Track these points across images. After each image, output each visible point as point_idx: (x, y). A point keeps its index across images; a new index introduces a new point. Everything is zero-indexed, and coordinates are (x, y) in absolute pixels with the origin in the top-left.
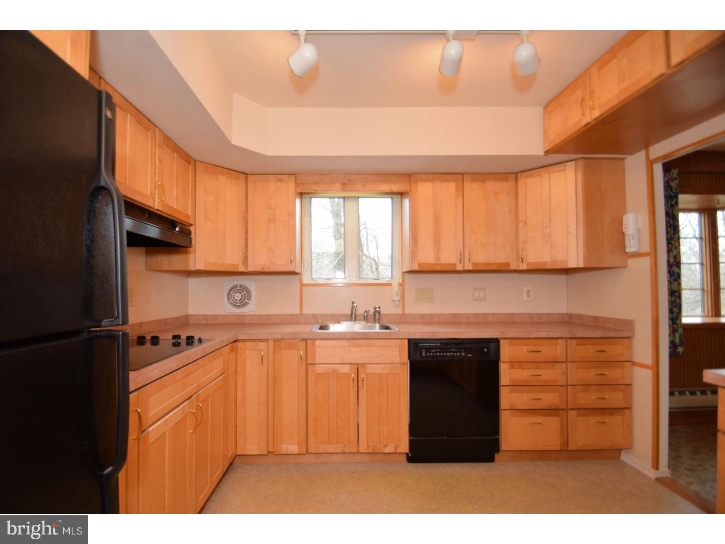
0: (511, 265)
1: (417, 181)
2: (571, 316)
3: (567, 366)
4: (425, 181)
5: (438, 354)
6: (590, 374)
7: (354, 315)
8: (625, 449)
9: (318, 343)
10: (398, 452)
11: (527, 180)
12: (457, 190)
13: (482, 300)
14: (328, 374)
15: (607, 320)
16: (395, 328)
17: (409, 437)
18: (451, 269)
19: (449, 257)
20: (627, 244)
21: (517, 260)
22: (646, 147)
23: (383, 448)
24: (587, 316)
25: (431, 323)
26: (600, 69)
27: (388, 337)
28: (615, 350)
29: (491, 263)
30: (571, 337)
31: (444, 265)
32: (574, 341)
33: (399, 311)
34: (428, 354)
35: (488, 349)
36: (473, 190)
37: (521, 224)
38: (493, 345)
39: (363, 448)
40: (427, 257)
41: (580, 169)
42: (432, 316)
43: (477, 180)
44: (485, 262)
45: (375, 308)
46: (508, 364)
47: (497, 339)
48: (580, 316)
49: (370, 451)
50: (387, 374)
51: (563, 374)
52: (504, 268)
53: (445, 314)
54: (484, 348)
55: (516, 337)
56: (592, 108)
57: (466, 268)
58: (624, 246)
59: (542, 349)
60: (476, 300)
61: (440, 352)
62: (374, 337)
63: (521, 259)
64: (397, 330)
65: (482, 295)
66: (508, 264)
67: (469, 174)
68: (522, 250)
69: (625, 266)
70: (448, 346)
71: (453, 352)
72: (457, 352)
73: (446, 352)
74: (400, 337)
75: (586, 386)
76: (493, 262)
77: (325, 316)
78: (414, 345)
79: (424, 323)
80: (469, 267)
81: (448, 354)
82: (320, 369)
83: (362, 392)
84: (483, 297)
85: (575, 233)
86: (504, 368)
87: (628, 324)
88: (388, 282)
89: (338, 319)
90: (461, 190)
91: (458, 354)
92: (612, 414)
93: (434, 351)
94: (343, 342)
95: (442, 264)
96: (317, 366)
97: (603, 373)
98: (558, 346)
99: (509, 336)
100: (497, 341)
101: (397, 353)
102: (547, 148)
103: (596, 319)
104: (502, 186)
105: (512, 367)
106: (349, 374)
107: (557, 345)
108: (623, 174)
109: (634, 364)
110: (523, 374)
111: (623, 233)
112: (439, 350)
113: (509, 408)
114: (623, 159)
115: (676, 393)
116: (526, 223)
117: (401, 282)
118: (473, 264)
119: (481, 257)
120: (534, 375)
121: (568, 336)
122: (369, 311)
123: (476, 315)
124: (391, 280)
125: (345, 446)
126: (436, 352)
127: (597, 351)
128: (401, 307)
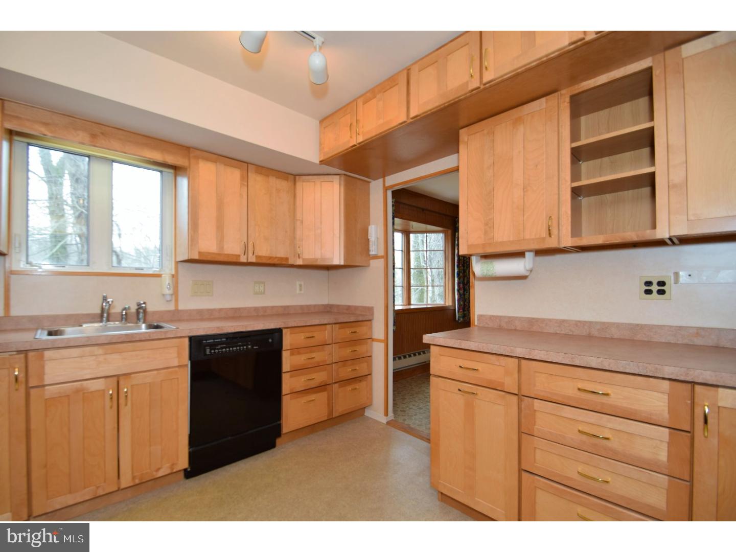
0: (290, 260)
1: (197, 158)
2: (331, 306)
3: (332, 347)
4: (207, 159)
5: (224, 350)
6: (347, 352)
7: (105, 315)
8: (367, 407)
9: (47, 354)
10: (174, 471)
11: (304, 183)
12: (242, 178)
13: (262, 293)
14: (68, 396)
15: (356, 308)
16: (169, 327)
17: (189, 449)
18: (234, 260)
19: (233, 248)
20: (371, 249)
21: (294, 256)
22: (384, 177)
23: (154, 473)
24: (343, 305)
25: (211, 319)
26: (365, 103)
27: (163, 337)
28: (362, 330)
29: (273, 257)
30: (336, 322)
31: (228, 255)
32: (337, 325)
33: (171, 307)
34: (213, 351)
35: (272, 339)
36: (257, 181)
37: (298, 223)
38: (276, 334)
39: (126, 481)
40: (208, 245)
41: (343, 183)
42: (211, 311)
43: (260, 173)
44: (267, 255)
45: (139, 304)
46: (289, 351)
47: (280, 328)
48: (338, 306)
49: (137, 481)
50: (161, 381)
51: (330, 354)
52: (284, 263)
53: (226, 309)
54: (269, 339)
55: (296, 325)
56: (358, 134)
57: (250, 260)
58: (368, 250)
59: (315, 334)
60: (256, 293)
61: (226, 348)
62: (143, 339)
63: (297, 255)
64: (175, 328)
65: (262, 288)
66: (287, 259)
67: (253, 164)
68: (299, 247)
69: (369, 266)
70: (235, 340)
71: (240, 346)
72: (243, 346)
73: (233, 347)
74: (179, 335)
75: (344, 362)
76: (274, 256)
77: (54, 318)
78: (197, 343)
79: (202, 320)
80: (252, 259)
81: (235, 348)
82: (50, 391)
83: (126, 411)
84: (263, 291)
85: (338, 235)
86: (285, 355)
87: (370, 310)
88: (158, 273)
89: (78, 320)
90: (245, 179)
91: (245, 347)
92: (360, 381)
93: (219, 347)
94: (95, 348)
95: (226, 254)
96: (47, 388)
97: (355, 349)
98: (326, 332)
99: (290, 325)
100: (279, 331)
101: (175, 355)
102: (322, 159)
103: (349, 307)
104: (283, 185)
105: (292, 354)
106: (103, 390)
107: (325, 330)
108: (368, 194)
109: (373, 340)
110: (301, 359)
111: (368, 239)
112: (225, 345)
113: (289, 392)
114: (369, 182)
115: (397, 359)
116: (302, 222)
117: (173, 273)
118: (256, 256)
119: (264, 250)
120: (309, 359)
121: (333, 322)
122: (129, 308)
123: (256, 309)
124: (160, 271)
125: (98, 487)
126: (222, 348)
127: (352, 332)
128: (173, 303)
